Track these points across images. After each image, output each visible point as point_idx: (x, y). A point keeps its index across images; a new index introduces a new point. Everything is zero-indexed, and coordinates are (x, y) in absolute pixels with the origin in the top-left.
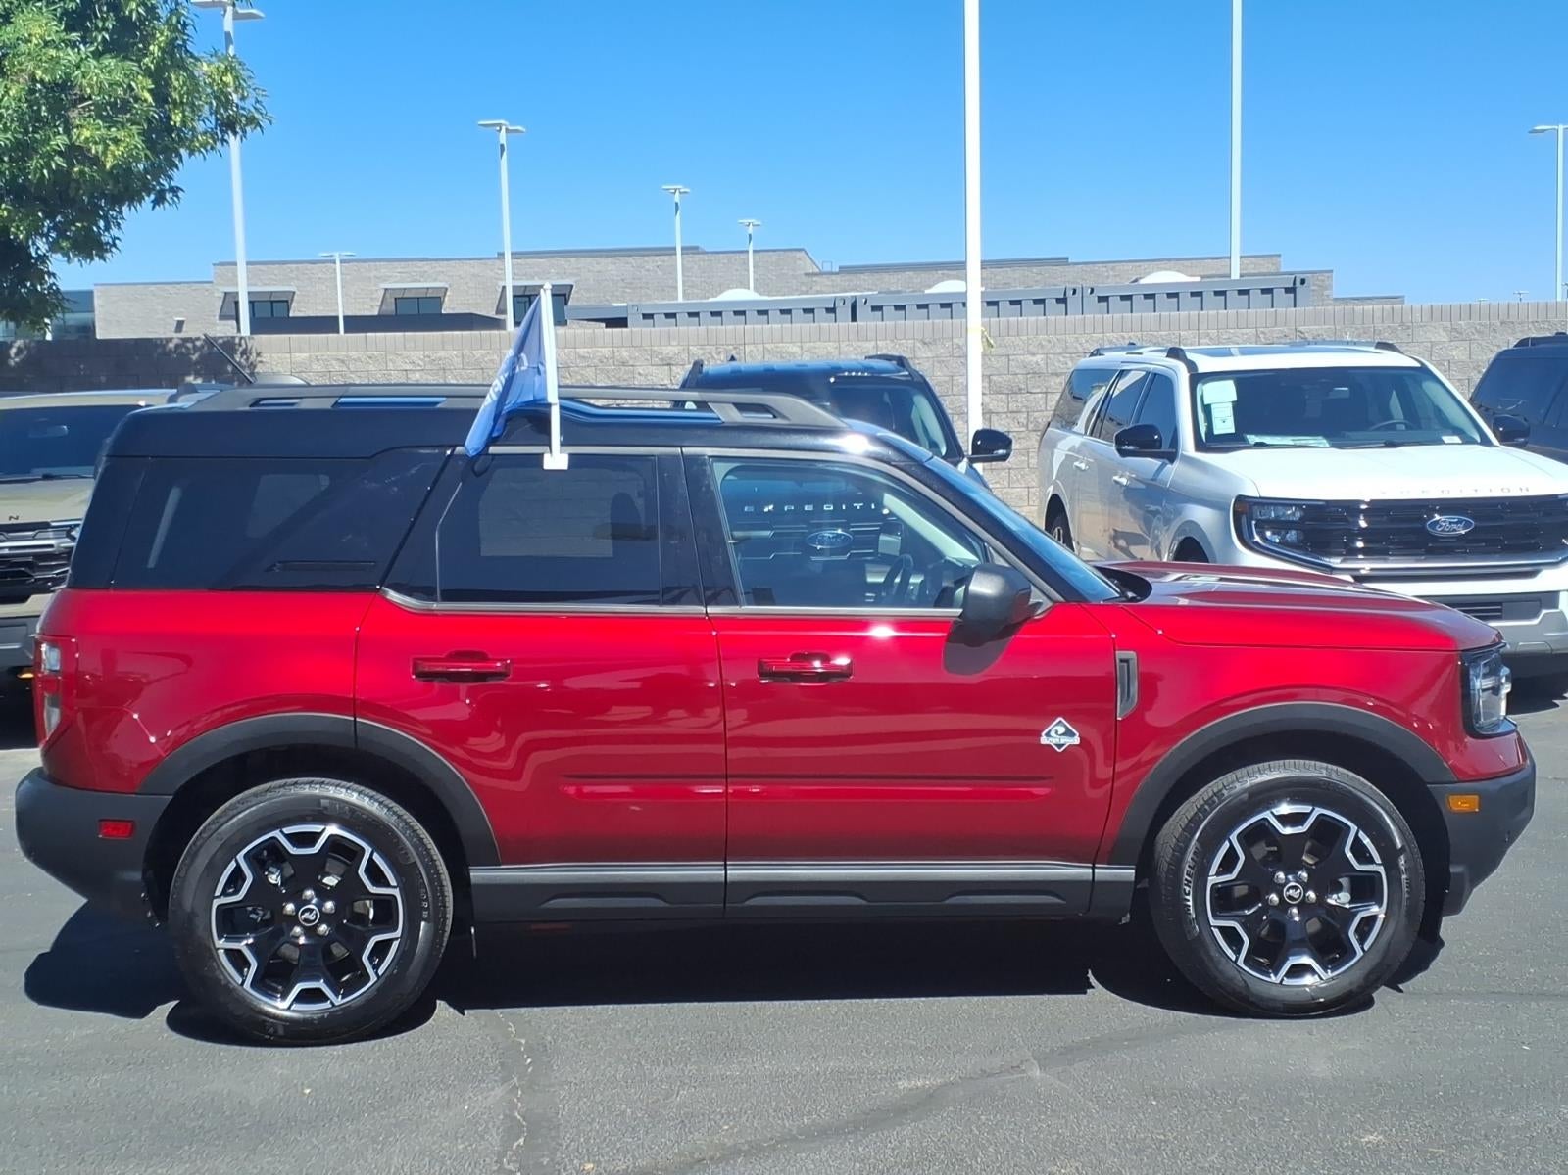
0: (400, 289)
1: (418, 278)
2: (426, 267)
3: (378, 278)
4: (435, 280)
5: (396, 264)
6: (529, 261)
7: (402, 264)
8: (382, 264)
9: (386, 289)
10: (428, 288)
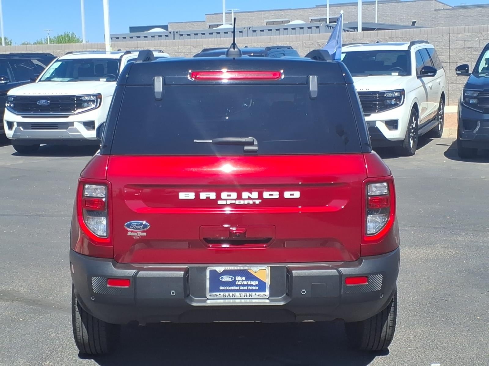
0: (272, 22)
1: (279, 17)
2: (282, 13)
3: (264, 18)
4: (286, 18)
5: (271, 12)
6: (321, 9)
7: (274, 12)
8: (266, 12)
9: (267, 22)
10: (283, 21)
